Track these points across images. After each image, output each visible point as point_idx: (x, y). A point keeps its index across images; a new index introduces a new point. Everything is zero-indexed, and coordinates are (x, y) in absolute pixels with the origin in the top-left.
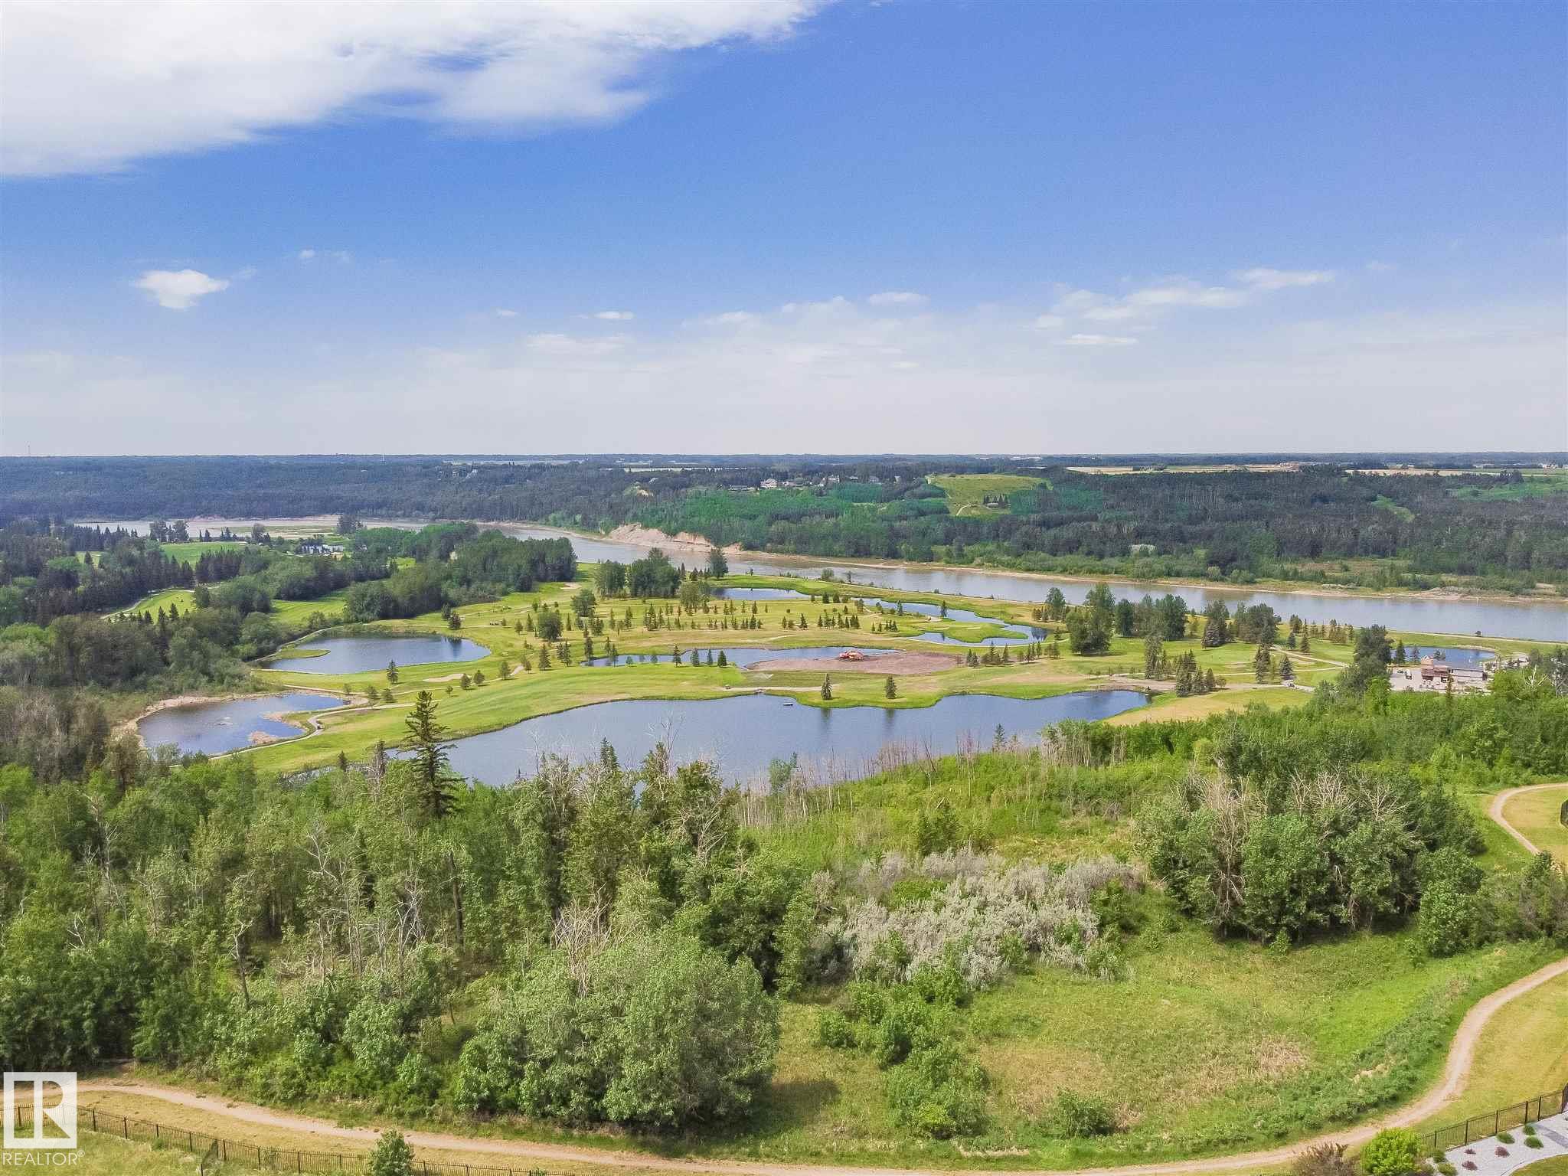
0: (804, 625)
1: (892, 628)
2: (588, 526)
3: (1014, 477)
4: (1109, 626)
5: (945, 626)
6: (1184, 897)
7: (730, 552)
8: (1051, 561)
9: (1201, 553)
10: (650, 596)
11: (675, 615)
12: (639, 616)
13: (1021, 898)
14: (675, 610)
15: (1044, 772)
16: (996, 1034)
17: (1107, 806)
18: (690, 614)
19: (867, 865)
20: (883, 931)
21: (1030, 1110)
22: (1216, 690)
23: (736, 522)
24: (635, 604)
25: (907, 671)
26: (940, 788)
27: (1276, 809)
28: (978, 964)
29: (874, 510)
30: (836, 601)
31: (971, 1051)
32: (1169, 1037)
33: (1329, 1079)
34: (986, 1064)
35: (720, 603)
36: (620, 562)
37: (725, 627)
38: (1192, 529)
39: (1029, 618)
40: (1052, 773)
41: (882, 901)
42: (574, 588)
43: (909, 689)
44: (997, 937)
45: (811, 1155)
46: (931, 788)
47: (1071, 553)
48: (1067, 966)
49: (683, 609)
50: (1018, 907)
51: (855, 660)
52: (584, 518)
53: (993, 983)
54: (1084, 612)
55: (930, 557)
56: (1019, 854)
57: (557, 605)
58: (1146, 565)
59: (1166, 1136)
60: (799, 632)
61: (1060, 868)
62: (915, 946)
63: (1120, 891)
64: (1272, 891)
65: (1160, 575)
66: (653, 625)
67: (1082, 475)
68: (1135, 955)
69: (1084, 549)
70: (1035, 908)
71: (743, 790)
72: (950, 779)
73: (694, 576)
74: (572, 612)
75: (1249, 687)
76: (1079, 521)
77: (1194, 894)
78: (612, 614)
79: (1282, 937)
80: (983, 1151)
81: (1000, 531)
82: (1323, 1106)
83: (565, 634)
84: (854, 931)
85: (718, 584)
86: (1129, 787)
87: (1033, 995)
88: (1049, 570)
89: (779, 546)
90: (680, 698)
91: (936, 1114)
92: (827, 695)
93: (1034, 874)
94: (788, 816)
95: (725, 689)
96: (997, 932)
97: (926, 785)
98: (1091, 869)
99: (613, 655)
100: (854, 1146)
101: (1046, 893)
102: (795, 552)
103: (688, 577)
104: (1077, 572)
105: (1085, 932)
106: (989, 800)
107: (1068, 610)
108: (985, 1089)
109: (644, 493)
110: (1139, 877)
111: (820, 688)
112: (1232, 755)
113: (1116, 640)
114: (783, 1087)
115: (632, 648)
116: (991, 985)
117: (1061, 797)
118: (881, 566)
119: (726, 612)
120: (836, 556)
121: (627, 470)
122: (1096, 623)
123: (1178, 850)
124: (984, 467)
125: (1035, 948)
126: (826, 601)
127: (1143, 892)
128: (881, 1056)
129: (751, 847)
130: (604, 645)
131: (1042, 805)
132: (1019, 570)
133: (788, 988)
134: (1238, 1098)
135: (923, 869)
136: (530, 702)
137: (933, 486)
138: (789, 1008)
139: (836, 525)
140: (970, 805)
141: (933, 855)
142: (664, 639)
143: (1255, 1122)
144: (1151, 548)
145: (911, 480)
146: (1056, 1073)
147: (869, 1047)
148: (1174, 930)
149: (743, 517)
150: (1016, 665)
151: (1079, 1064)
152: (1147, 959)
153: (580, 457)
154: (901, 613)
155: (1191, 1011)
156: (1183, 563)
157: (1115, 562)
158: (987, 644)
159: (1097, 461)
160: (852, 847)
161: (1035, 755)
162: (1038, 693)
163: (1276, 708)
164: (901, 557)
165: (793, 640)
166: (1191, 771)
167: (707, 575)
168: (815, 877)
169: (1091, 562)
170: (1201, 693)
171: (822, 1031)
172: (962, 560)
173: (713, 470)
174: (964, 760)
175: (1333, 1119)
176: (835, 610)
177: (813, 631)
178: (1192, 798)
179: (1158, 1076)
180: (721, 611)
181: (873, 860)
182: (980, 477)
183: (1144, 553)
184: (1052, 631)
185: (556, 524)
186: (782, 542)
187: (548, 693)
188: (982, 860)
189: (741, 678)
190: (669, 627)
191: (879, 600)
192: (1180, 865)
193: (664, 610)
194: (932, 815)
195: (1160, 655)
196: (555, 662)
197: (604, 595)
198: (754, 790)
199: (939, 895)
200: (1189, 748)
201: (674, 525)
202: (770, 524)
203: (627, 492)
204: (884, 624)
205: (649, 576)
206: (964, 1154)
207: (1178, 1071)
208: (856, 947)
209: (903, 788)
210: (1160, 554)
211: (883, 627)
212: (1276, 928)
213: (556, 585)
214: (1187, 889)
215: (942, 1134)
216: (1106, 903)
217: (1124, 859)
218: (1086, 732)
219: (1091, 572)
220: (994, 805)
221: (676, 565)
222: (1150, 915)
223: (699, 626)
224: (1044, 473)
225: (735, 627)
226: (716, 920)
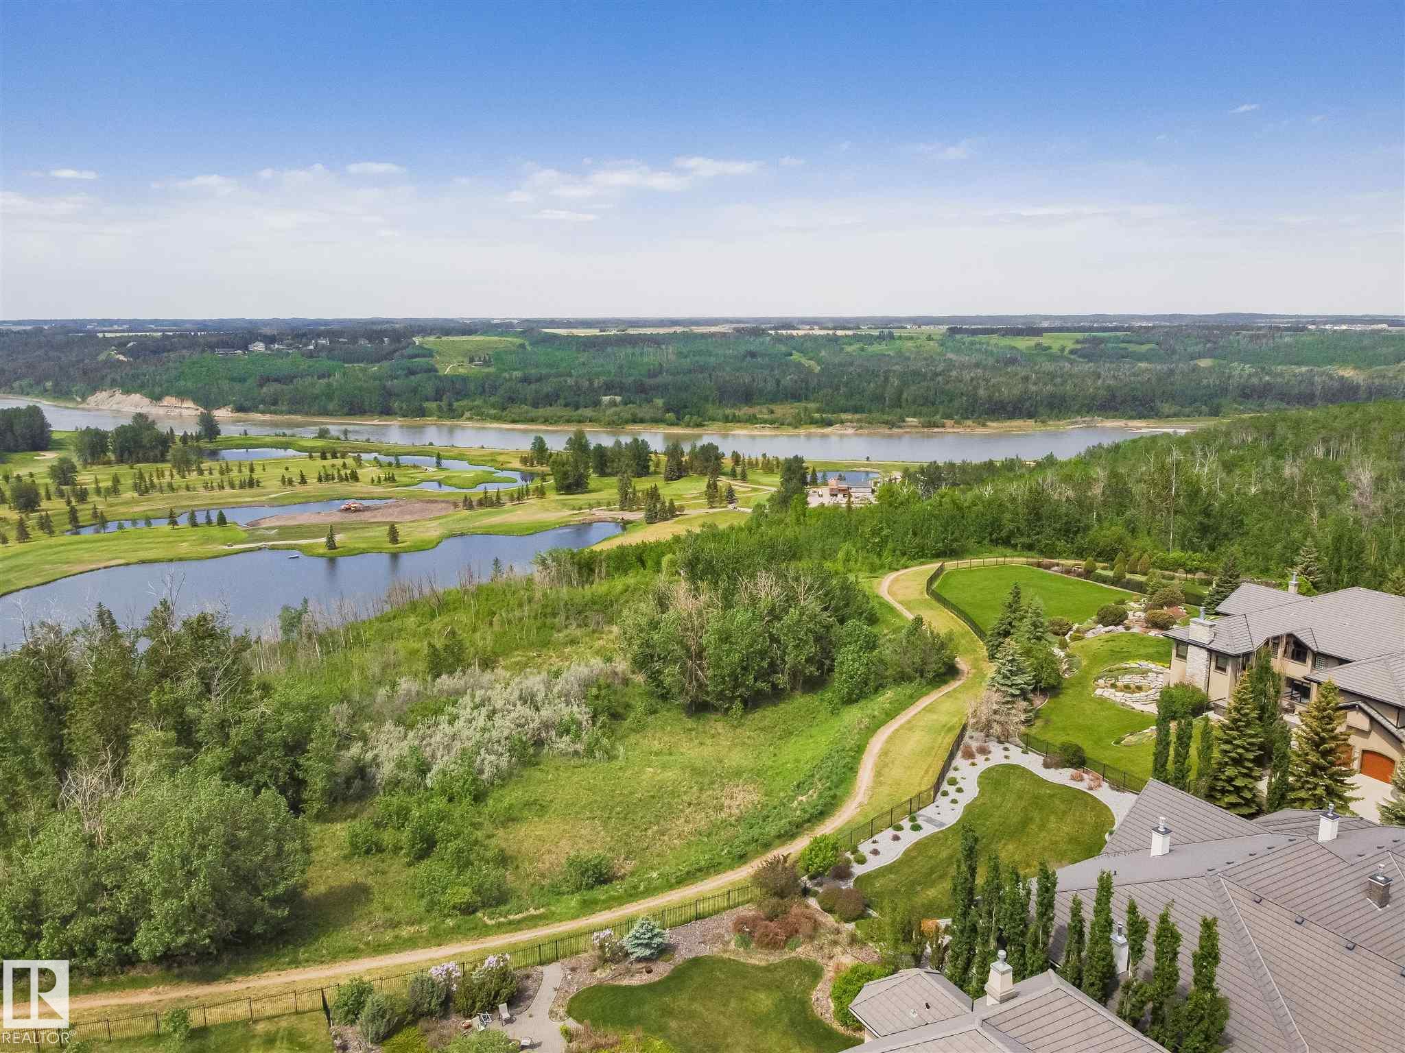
0: (303, 481)
1: (391, 479)
2: (61, 393)
3: (496, 338)
4: (587, 467)
5: (442, 475)
6: (660, 684)
7: (222, 414)
8: (534, 413)
9: (659, 402)
10: (138, 462)
11: (168, 478)
12: (127, 481)
13: (526, 702)
14: (167, 473)
15: (538, 595)
16: (509, 819)
17: (593, 618)
18: (184, 477)
19: (382, 692)
20: (404, 748)
21: (543, 876)
22: (677, 516)
23: (225, 385)
24: (123, 470)
25: (408, 518)
26: (446, 619)
27: (728, 605)
28: (489, 763)
29: (364, 370)
30: (334, 457)
31: (489, 837)
32: (653, 797)
33: (775, 808)
34: (503, 845)
35: (215, 465)
36: (101, 428)
37: (222, 487)
38: (652, 382)
39: (517, 464)
40: (545, 595)
41: (399, 722)
42: (50, 457)
43: (411, 533)
44: (506, 738)
45: (350, 952)
46: (438, 619)
47: (551, 405)
48: (567, 754)
49: (175, 472)
50: (523, 710)
51: (357, 510)
52: (56, 385)
53: (504, 778)
54: (564, 457)
55: (422, 413)
56: (521, 667)
57: (31, 475)
58: (616, 414)
59: (655, 875)
60: (299, 488)
61: (557, 674)
62: (433, 756)
63: (609, 686)
64: (727, 671)
65: (627, 422)
66: (143, 488)
67: (556, 336)
68: (623, 737)
69: (561, 401)
70: (538, 709)
71: (253, 638)
72: (455, 609)
73: (185, 439)
74: (49, 481)
75: (703, 511)
76: (556, 377)
77: (668, 681)
78: (97, 481)
79: (738, 704)
80: (506, 917)
81: (486, 388)
82: (772, 829)
83: (44, 504)
84: (375, 752)
85: (210, 446)
86: (611, 601)
87: (540, 782)
88: (532, 421)
89: (273, 408)
90: (181, 559)
91: (463, 894)
92: (331, 545)
93: (534, 682)
94: (301, 657)
95: (226, 547)
96: (506, 734)
97: (433, 617)
98: (583, 671)
99: (101, 521)
100: (388, 936)
101: (546, 695)
102: (290, 413)
103: (177, 440)
104: (556, 423)
105: (581, 723)
106: (491, 624)
107: (551, 455)
108: (503, 867)
109: (122, 358)
110: (623, 673)
111: (324, 540)
112: (691, 565)
113: (593, 480)
114: (317, 899)
115: (123, 514)
116: (503, 780)
117: (554, 615)
118: (376, 422)
119: (222, 473)
120: (332, 415)
121: (100, 335)
122: (576, 467)
123: (653, 647)
124: (468, 329)
125: (539, 743)
126: (324, 457)
127: (627, 685)
128: (408, 855)
129: (266, 688)
130: (91, 512)
131: (539, 622)
132: (505, 421)
133: (315, 811)
134: (709, 835)
135: (435, 690)
136: (11, 576)
137: (421, 347)
138: (317, 828)
139: (329, 385)
140: (474, 630)
141: (444, 676)
142: (158, 503)
143: (723, 850)
144: (618, 399)
145: (399, 341)
146: (564, 842)
147: (397, 849)
148: (654, 712)
149: (233, 379)
150: (508, 506)
151: (583, 832)
152: (633, 738)
153: (46, 322)
154: (398, 465)
155: (670, 774)
156: (645, 411)
157: (588, 412)
158: (480, 489)
159: (570, 324)
160: (366, 678)
161: (530, 580)
162: (527, 529)
163: (723, 526)
164: (396, 414)
165: (295, 496)
166: (661, 580)
167: (198, 438)
168: (333, 709)
169: (568, 412)
170: (666, 519)
171: (352, 844)
172: (451, 415)
173: (196, 335)
174: (466, 592)
175: (779, 837)
176: (333, 466)
177: (313, 486)
178: (663, 603)
179: (646, 829)
180: (216, 474)
181: (388, 688)
182: (464, 338)
183: (613, 404)
184: (538, 475)
185: (23, 392)
186: (275, 403)
187: (29, 566)
188: (488, 676)
189: (245, 535)
190: (161, 490)
191: (376, 455)
192: (656, 659)
193: (155, 474)
194: (439, 644)
195: (630, 490)
196: (35, 533)
197: (86, 463)
198: (264, 638)
199: (451, 709)
200: (658, 564)
201: (157, 390)
202: (261, 386)
203: (102, 357)
204: (383, 476)
205: (136, 442)
206: (490, 922)
207: (662, 821)
208: (378, 766)
209: (412, 621)
210: (626, 404)
211: (382, 479)
212: (732, 700)
213: (28, 455)
214: (661, 678)
215: (468, 910)
216: (597, 697)
217: (609, 660)
218: (572, 558)
219: (569, 421)
220: (496, 628)
221: (163, 428)
222: (633, 703)
223: (194, 489)
224: (523, 334)
225: (232, 487)
226: (237, 760)
